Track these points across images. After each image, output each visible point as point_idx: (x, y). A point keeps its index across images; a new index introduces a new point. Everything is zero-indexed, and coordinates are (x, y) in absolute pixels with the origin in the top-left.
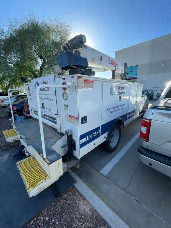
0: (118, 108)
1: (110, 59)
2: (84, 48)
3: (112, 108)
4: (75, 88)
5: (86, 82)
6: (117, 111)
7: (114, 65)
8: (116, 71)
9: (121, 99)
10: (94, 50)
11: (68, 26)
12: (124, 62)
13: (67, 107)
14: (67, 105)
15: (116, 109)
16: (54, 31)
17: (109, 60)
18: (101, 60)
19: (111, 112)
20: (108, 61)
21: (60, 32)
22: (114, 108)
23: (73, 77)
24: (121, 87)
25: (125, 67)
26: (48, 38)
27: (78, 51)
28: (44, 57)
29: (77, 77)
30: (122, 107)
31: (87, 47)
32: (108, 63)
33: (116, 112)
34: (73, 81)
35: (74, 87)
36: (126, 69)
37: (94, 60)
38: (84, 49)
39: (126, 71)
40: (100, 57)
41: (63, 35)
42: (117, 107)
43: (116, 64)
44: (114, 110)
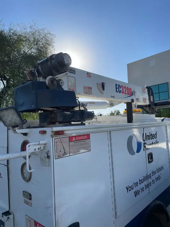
0: (150, 180)
1: (119, 85)
2: (68, 72)
3: (136, 184)
4: (48, 157)
5: (74, 139)
6: (147, 186)
7: (128, 95)
8: (133, 104)
9: (152, 158)
10: (88, 73)
11: (50, 34)
12: (146, 86)
13: (30, 199)
14: (30, 195)
15: (146, 183)
16: (28, 40)
17: (119, 87)
18: (104, 89)
19: (136, 193)
20: (116, 88)
21: (36, 42)
22: (141, 181)
23: (44, 132)
24: (149, 134)
25: (149, 94)
26: (18, 51)
27: (57, 79)
28: (8, 77)
29: (51, 134)
30: (156, 175)
31: (75, 71)
32: (117, 91)
33: (146, 191)
34: (41, 142)
35: (46, 155)
36: (152, 97)
37: (88, 91)
38: (69, 74)
39: (152, 100)
40: (101, 85)
41: (42, 45)
42: (147, 177)
43: (133, 90)
44: (143, 185)
